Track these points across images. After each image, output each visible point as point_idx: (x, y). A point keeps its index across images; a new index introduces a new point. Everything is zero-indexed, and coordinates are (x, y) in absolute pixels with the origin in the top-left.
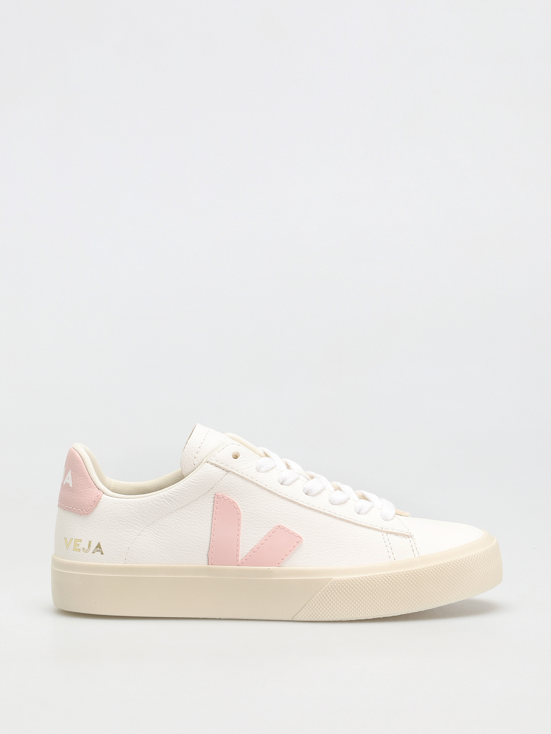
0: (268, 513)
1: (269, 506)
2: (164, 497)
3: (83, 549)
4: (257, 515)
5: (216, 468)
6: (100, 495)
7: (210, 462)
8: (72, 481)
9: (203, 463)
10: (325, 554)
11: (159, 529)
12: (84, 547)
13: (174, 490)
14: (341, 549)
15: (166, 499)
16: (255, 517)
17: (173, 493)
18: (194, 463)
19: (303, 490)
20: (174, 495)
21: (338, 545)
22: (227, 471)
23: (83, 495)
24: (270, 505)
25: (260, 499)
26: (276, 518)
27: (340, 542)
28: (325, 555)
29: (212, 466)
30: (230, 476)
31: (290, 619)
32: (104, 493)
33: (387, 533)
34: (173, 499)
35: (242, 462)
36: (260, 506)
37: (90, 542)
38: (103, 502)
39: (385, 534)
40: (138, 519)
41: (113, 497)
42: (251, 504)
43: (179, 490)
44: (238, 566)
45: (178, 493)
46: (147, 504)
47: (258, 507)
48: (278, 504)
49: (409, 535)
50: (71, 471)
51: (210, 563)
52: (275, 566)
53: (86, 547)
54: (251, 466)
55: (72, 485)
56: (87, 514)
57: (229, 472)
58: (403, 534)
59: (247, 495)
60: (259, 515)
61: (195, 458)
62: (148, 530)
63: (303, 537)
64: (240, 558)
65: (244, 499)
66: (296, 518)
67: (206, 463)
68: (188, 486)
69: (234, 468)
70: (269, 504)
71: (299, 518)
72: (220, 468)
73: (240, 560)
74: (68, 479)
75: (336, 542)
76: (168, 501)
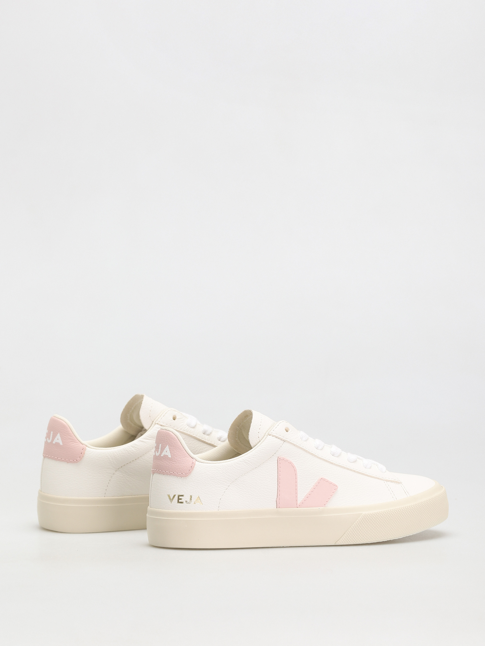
2: (244, 461)
3: (186, 501)
5: (277, 439)
6: (195, 462)
7: (272, 435)
8: (170, 453)
9: (266, 436)
11: (241, 484)
12: (187, 500)
13: (250, 456)
15: (244, 462)
17: (250, 458)
18: (259, 437)
19: (331, 453)
20: (250, 459)
22: (283, 441)
23: (181, 463)
24: (313, 463)
25: (307, 460)
26: (319, 473)
29: (274, 438)
30: (287, 444)
31: (334, 544)
32: (196, 460)
33: (387, 481)
34: (250, 462)
35: (292, 434)
37: (191, 497)
38: (198, 467)
39: (385, 482)
40: (225, 477)
41: (204, 463)
42: (302, 463)
43: (253, 455)
44: (297, 508)
45: (253, 458)
46: (231, 466)
48: (318, 463)
49: (399, 482)
50: (168, 446)
51: (278, 507)
52: (323, 507)
53: (189, 500)
54: (297, 437)
55: (171, 456)
56: (186, 476)
57: (285, 441)
58: (396, 481)
60: (308, 471)
61: (258, 433)
62: (233, 485)
63: (338, 486)
64: (299, 502)
65: (297, 460)
66: (331, 472)
67: (269, 435)
68: (260, 452)
69: (288, 439)
71: (333, 473)
72: (279, 438)
73: (298, 503)
74: (166, 452)
76: (247, 464)
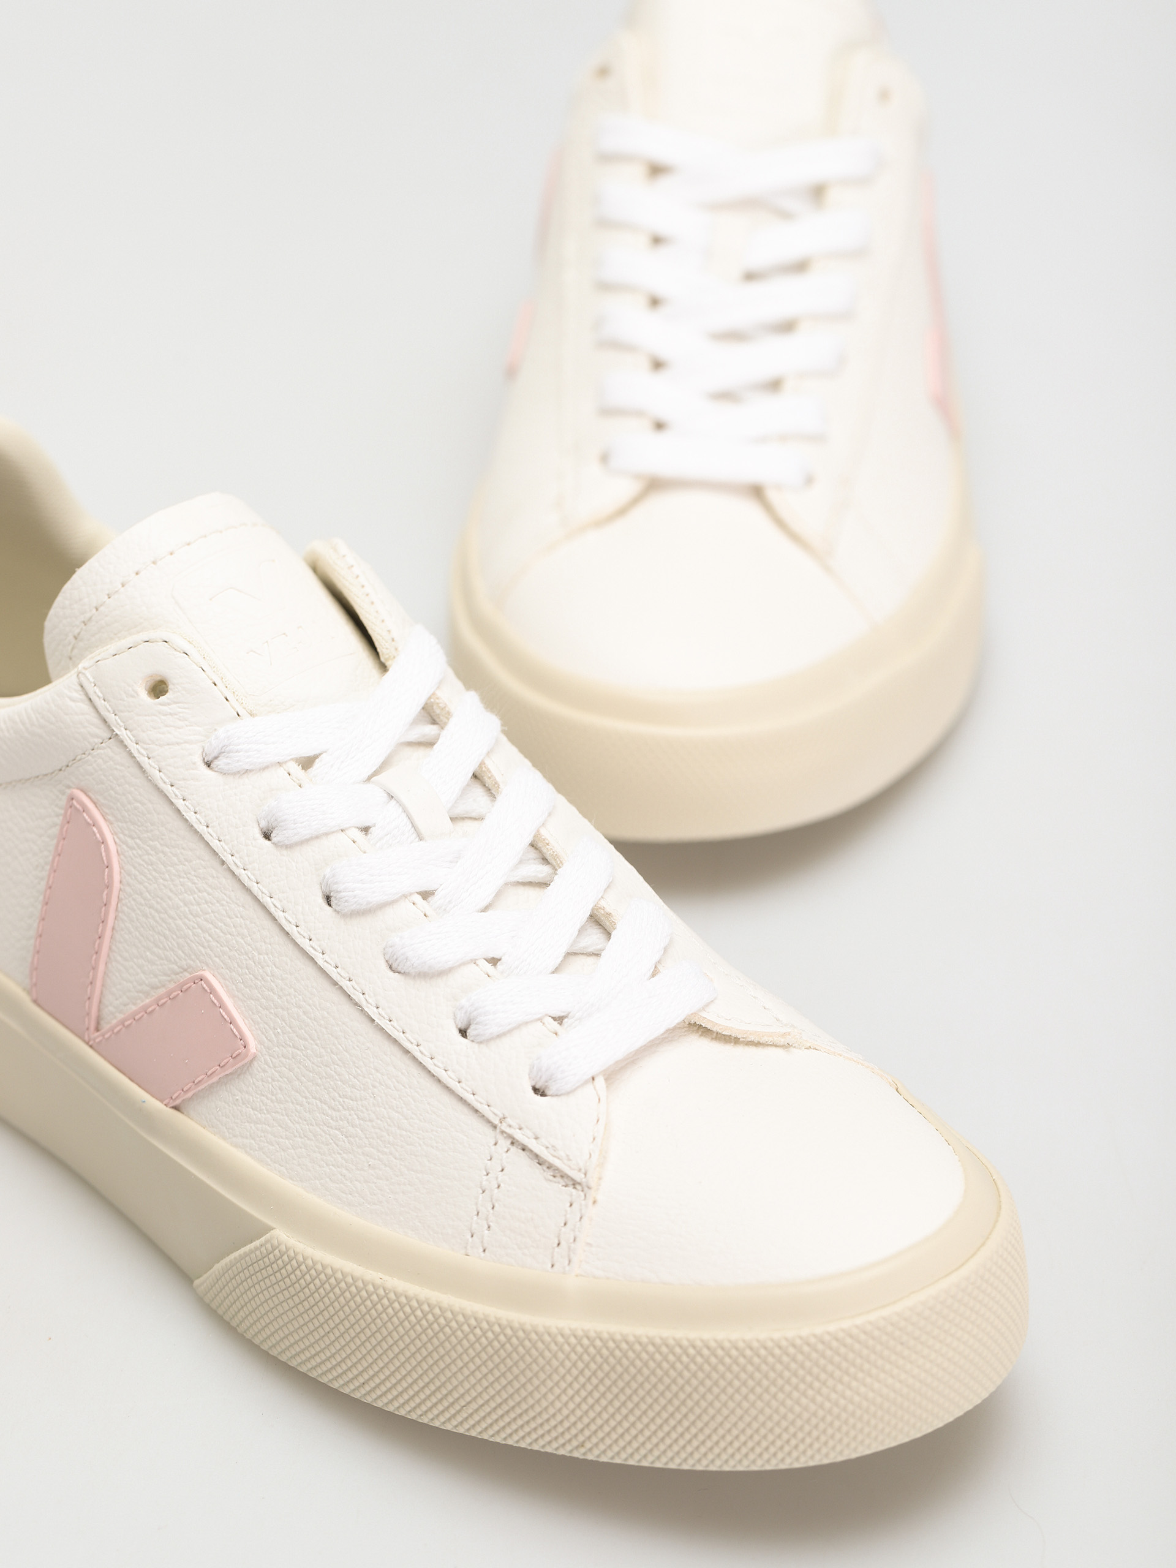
0: (187, 921)
1: (196, 896)
4: (157, 911)
10: (296, 1134)
14: (346, 1137)
16: (151, 914)
19: (323, 884)
21: (341, 1120)
24: (200, 894)
25: (176, 864)
26: (203, 947)
27: (352, 1112)
28: (295, 1136)
30: (111, 750)
33: (512, 1141)
35: (162, 717)
36: (172, 886)
39: (504, 1143)
42: (150, 868)
47: (164, 886)
48: (224, 903)
51: (32, 996)
52: (162, 1102)
54: (185, 742)
57: (112, 736)
59: (146, 835)
60: (162, 915)
63: (255, 1046)
65: (136, 844)
66: (261, 971)
69: (131, 731)
70: (200, 891)
71: (269, 978)
72: (96, 710)
73: (93, 1028)
75: (340, 1107)
